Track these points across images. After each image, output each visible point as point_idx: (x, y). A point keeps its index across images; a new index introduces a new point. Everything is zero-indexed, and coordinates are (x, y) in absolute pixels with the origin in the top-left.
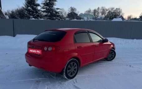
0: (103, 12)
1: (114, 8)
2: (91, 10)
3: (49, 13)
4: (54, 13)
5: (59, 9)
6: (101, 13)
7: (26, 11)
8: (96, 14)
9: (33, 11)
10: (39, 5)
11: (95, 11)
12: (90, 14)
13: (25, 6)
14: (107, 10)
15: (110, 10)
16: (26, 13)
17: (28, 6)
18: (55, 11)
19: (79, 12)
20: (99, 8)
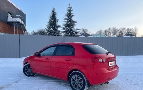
0: (114, 32)
1: (125, 29)
2: (102, 31)
3: (70, 34)
4: (74, 33)
5: (78, 29)
6: (112, 33)
7: (48, 32)
8: (107, 34)
9: (54, 32)
10: (59, 26)
11: (106, 31)
12: (102, 34)
13: (47, 27)
14: (118, 31)
15: (122, 30)
16: (48, 34)
17: (50, 28)
18: (75, 31)
19: (90, 33)
20: (110, 29)
